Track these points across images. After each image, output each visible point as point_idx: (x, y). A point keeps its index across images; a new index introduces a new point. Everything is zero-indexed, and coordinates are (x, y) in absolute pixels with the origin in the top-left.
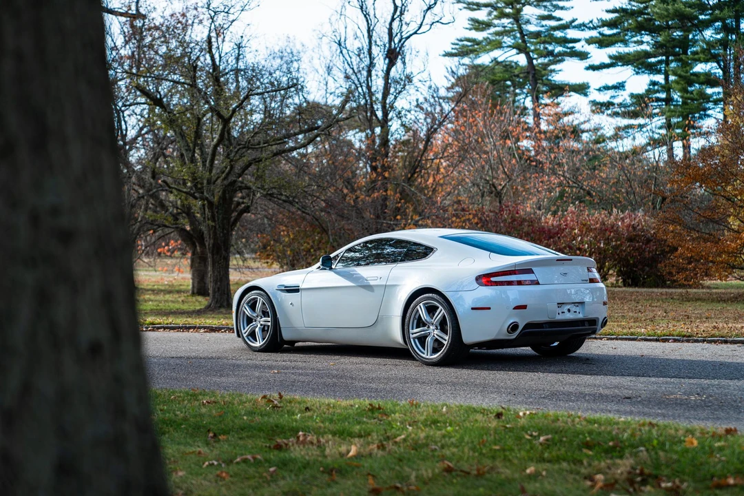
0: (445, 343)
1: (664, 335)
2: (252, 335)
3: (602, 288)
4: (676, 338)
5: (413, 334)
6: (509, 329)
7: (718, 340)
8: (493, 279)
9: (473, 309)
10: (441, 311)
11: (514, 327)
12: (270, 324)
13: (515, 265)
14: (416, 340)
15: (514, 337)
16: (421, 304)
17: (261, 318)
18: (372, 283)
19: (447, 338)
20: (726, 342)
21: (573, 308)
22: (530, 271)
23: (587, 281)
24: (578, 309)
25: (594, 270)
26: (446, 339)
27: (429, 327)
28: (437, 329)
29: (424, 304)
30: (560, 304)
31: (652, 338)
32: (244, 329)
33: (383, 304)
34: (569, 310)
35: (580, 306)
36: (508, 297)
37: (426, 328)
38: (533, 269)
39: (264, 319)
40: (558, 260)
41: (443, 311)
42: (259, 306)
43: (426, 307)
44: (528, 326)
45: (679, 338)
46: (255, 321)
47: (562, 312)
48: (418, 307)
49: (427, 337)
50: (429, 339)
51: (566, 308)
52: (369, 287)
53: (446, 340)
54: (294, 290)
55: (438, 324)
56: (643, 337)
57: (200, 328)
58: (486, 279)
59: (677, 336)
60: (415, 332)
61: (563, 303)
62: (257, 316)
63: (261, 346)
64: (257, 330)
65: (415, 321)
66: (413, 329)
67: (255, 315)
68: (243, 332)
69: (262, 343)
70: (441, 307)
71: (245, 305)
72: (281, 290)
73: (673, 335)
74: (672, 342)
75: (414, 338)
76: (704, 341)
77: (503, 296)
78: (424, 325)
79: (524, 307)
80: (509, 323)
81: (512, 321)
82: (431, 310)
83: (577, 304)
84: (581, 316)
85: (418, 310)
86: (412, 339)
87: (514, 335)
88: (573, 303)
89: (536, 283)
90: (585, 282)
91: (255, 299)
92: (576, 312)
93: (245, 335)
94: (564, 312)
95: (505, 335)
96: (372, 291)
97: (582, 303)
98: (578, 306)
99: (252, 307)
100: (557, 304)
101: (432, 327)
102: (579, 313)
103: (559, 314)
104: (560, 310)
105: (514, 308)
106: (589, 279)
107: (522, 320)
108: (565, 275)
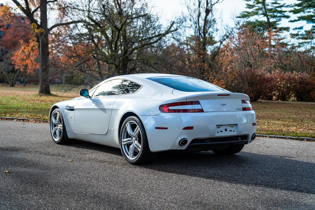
0: (140, 150)
1: (302, 136)
3: (253, 114)
4: (308, 138)
5: (124, 142)
6: (180, 143)
8: (170, 108)
9: (156, 128)
10: (138, 129)
11: (183, 142)
12: (62, 128)
14: (126, 146)
15: (185, 148)
16: (128, 123)
18: (106, 107)
19: (140, 147)
21: (229, 128)
22: (198, 103)
23: (241, 109)
24: (232, 129)
25: (248, 102)
27: (132, 138)
28: (136, 140)
30: (219, 126)
31: (294, 137)
33: (110, 121)
34: (226, 130)
35: (234, 127)
36: (181, 120)
37: (130, 139)
38: (200, 101)
40: (218, 95)
41: (139, 128)
42: (58, 117)
43: (131, 125)
44: (194, 141)
45: (310, 138)
46: (57, 126)
47: (221, 131)
48: (126, 125)
49: (130, 144)
50: (131, 146)
51: (222, 129)
52: (104, 110)
53: (140, 148)
54: (72, 109)
55: (137, 136)
56: (289, 137)
58: (165, 108)
59: (309, 137)
60: (125, 140)
61: (222, 125)
62: (58, 123)
63: (58, 141)
64: (57, 131)
65: (126, 134)
66: (124, 139)
67: (57, 123)
69: (59, 139)
70: (138, 126)
71: (53, 117)
72: (67, 109)
73: (307, 137)
74: (306, 141)
75: (124, 145)
77: (178, 120)
78: (130, 137)
79: (191, 128)
80: (181, 139)
81: (182, 138)
82: (133, 127)
84: (235, 134)
85: (126, 128)
86: (123, 146)
87: (183, 147)
88: (229, 125)
89: (201, 111)
90: (240, 110)
91: (57, 113)
92: (231, 131)
93: (52, 134)
94: (222, 131)
95: (177, 147)
96: (106, 112)
97: (236, 125)
98: (233, 127)
99: (56, 118)
100: (217, 125)
101: (134, 139)
102: (234, 131)
103: (218, 132)
104: (219, 130)
105: (183, 129)
106: (243, 108)
107: (190, 137)
108: (224, 105)
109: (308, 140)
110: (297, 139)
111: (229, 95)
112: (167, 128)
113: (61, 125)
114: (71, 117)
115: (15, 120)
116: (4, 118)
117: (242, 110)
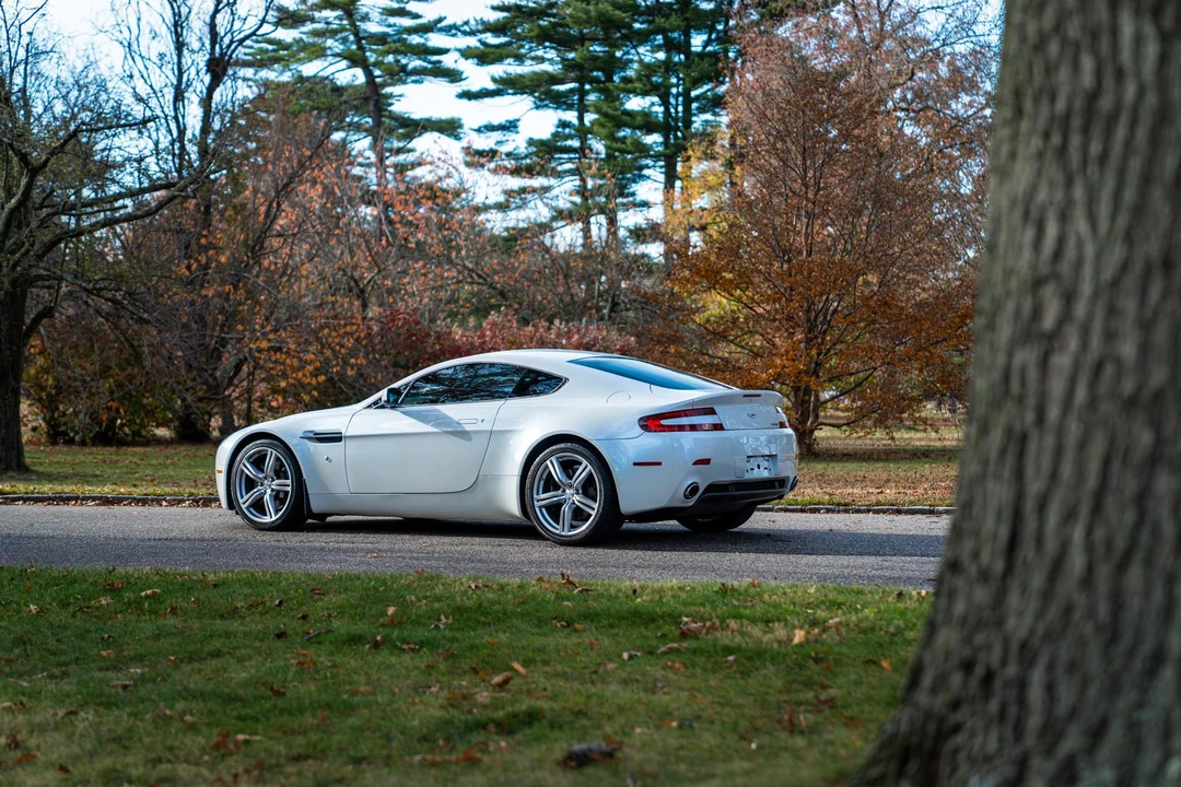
0: (593, 513)
2: (259, 506)
3: (791, 435)
4: (829, 507)
5: (538, 501)
6: (687, 493)
7: (888, 510)
8: (664, 422)
9: (635, 464)
10: (585, 468)
11: (694, 489)
12: (289, 489)
13: (693, 402)
14: (544, 510)
16: (553, 459)
17: (273, 480)
18: (468, 428)
19: (596, 506)
20: (899, 512)
21: (763, 463)
22: (711, 412)
23: (775, 424)
24: (768, 465)
25: (781, 410)
26: (594, 509)
27: (565, 491)
28: (578, 493)
29: (557, 459)
30: (749, 458)
32: (242, 497)
33: (488, 457)
34: (759, 467)
35: (771, 460)
36: (681, 446)
37: (560, 492)
38: (715, 408)
39: (277, 482)
40: (745, 396)
41: (589, 467)
42: (270, 463)
43: (562, 463)
44: (711, 487)
45: (832, 507)
46: (262, 485)
47: (751, 469)
48: (548, 462)
49: (559, 505)
50: (566, 508)
51: (753, 464)
52: (463, 434)
54: (335, 438)
55: (580, 487)
57: (86, 499)
58: (651, 423)
59: (829, 504)
60: (542, 498)
61: (753, 456)
62: (266, 478)
63: (273, 522)
64: (267, 497)
65: (542, 482)
66: (538, 494)
67: (261, 475)
68: (241, 501)
69: (274, 518)
70: (585, 463)
71: (244, 461)
72: (309, 439)
73: (822, 504)
74: (825, 513)
75: (540, 507)
76: (869, 511)
77: (675, 445)
78: (558, 488)
79: (706, 462)
81: (689, 482)
82: (569, 467)
83: (767, 458)
85: (547, 467)
86: (537, 509)
87: (691, 502)
88: (762, 456)
89: (718, 427)
91: (261, 453)
92: (766, 468)
93: (245, 506)
94: (753, 469)
95: (681, 502)
96: (470, 439)
97: (773, 457)
98: (769, 460)
100: (745, 457)
101: (570, 491)
102: (770, 469)
103: (748, 471)
104: (750, 466)
105: (694, 464)
106: (780, 422)
107: (704, 480)
108: (753, 417)
109: (828, 511)
110: (802, 511)
111: (759, 396)
112: (660, 464)
113: (289, 482)
114: (327, 459)
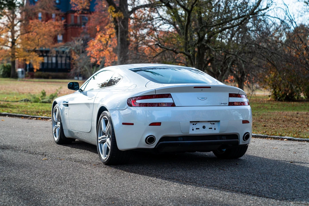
0: (109, 148)
3: (248, 109)
5: (100, 140)
6: (147, 141)
8: (137, 101)
9: (123, 124)
10: (108, 125)
11: (150, 140)
12: (60, 126)
13: (155, 91)
16: (102, 119)
19: (110, 144)
21: (208, 125)
22: (168, 96)
23: (226, 104)
24: (213, 126)
26: (110, 146)
29: (103, 118)
30: (194, 123)
33: (93, 117)
34: (204, 127)
35: (216, 123)
37: (104, 136)
38: (172, 94)
40: (195, 87)
44: (164, 139)
46: (57, 124)
47: (197, 129)
48: (101, 120)
50: (104, 144)
51: (199, 126)
54: (67, 105)
55: (109, 133)
60: (101, 138)
61: (199, 122)
62: (57, 121)
63: (57, 141)
64: (56, 130)
66: (100, 136)
69: (57, 139)
70: (109, 121)
71: (54, 113)
72: (63, 104)
77: (148, 116)
78: (104, 134)
79: (159, 124)
80: (147, 136)
81: (150, 134)
82: (106, 122)
83: (214, 123)
84: (217, 132)
85: (101, 124)
86: (99, 144)
87: (152, 146)
88: (208, 121)
89: (173, 105)
90: (224, 105)
91: (56, 109)
92: (211, 128)
93: (54, 133)
94: (199, 129)
95: (144, 145)
96: (89, 107)
97: (219, 121)
98: (214, 124)
99: (56, 114)
100: (191, 122)
101: (107, 136)
102: (215, 129)
103: (193, 130)
104: (195, 127)
105: (149, 125)
106: (229, 103)
107: (158, 134)
108: (202, 99)
112: (133, 124)
113: (59, 123)
114: (66, 114)
115: (50, 120)
116: (39, 118)
117: (228, 104)
